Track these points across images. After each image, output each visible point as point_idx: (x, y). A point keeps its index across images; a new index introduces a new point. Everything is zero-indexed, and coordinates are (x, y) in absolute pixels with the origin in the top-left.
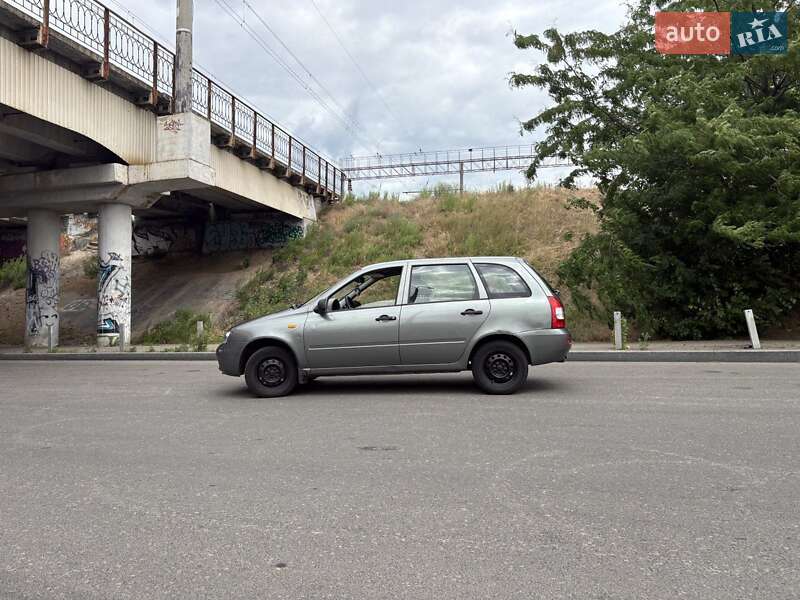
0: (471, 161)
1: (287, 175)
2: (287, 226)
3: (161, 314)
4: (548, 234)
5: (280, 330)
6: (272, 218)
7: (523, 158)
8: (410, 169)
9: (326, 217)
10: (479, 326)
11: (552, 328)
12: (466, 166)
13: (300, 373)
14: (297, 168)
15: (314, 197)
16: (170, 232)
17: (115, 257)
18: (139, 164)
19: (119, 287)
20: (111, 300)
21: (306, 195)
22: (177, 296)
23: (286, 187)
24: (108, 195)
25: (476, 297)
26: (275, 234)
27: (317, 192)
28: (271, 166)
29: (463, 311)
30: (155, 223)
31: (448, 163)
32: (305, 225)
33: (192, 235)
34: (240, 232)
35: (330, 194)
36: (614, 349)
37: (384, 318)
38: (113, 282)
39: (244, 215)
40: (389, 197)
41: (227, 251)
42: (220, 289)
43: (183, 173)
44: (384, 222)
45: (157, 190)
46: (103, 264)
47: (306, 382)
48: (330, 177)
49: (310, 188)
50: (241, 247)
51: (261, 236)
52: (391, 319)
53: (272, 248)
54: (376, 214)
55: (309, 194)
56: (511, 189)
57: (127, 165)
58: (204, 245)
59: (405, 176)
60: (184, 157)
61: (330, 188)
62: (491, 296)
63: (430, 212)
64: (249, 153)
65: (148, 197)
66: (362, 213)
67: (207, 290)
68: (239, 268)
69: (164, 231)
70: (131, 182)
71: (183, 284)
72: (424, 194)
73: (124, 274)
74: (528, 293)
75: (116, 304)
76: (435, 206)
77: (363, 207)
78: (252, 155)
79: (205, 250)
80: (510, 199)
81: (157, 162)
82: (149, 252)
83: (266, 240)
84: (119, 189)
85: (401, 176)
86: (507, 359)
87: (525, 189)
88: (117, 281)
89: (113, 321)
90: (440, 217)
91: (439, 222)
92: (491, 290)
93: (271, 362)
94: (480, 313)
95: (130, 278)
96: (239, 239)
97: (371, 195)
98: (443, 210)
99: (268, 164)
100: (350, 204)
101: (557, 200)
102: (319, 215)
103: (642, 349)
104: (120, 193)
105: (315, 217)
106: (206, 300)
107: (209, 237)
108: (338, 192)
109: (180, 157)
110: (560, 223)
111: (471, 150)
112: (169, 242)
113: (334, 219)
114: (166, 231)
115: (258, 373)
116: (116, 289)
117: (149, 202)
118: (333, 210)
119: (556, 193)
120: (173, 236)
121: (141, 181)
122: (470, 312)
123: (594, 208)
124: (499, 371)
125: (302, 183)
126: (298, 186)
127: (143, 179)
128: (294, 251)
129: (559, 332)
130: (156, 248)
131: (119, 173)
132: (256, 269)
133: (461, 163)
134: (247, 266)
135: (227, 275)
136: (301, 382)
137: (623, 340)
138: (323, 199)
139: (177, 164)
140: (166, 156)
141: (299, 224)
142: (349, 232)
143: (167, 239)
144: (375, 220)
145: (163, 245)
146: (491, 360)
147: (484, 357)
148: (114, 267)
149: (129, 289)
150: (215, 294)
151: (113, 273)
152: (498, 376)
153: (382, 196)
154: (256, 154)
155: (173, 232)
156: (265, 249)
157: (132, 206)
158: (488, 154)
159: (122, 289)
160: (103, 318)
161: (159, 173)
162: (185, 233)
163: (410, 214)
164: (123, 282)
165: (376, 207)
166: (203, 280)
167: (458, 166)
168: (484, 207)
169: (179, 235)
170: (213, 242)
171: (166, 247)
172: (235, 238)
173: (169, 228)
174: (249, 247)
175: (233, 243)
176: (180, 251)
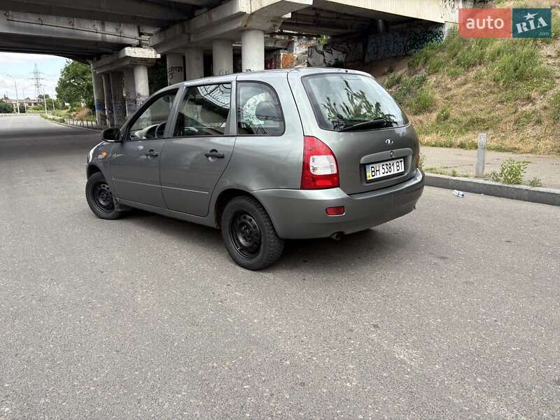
16: (346, 47)
26: (420, 40)
30: (337, 40)
32: (446, 29)
33: (360, 46)
34: (393, 42)
37: (151, 154)
41: (382, 60)
45: (275, 14)
50: (392, 54)
58: (367, 55)
65: (272, 21)
70: (252, 11)
79: (367, 60)
84: (245, 19)
94: (221, 157)
96: (391, 49)
104: (248, 22)
107: (370, 49)
112: (345, 55)
114: (344, 46)
117: (275, 26)
120: (348, 50)
122: (213, 154)
130: (336, 60)
131: (242, 4)
134: (391, 72)
143: (344, 53)
145: (341, 58)
155: (348, 47)
162: (356, 46)
169: (352, 49)
170: (372, 52)
171: (343, 60)
172: (388, 48)
173: (345, 43)
174: (399, 54)
175: (387, 52)
176: (351, 61)
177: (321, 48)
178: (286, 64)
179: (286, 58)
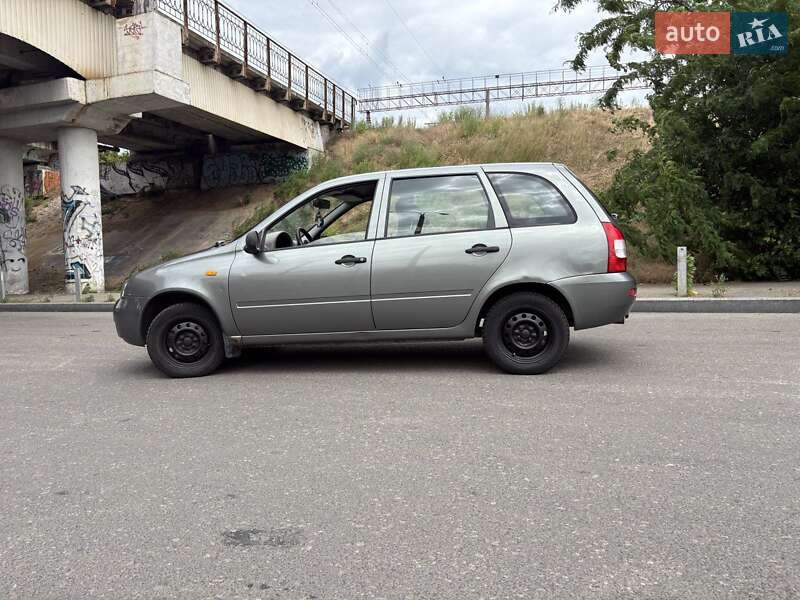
0: (498, 89)
1: (287, 98)
2: (290, 158)
3: (153, 257)
4: (583, 160)
5: (193, 278)
6: (274, 148)
7: (554, 84)
8: (432, 98)
9: (334, 146)
10: (494, 271)
11: (608, 272)
12: (493, 94)
13: (227, 343)
14: (298, 90)
15: (321, 125)
16: (166, 168)
17: (79, 191)
18: (95, 78)
19: (86, 226)
20: (78, 241)
21: (311, 121)
22: (171, 237)
23: (287, 112)
24: (64, 117)
25: (490, 225)
26: (278, 166)
27: (324, 118)
28: (267, 87)
29: (470, 247)
30: (150, 157)
31: (473, 91)
32: (309, 156)
33: (189, 168)
34: (240, 165)
35: (338, 121)
36: (676, 296)
37: (349, 260)
38: (79, 220)
39: (244, 147)
40: (405, 123)
41: (226, 187)
42: (216, 228)
43: (147, 88)
44: (398, 150)
45: (124, 110)
46: (66, 200)
47: (237, 355)
48: (339, 102)
49: (315, 114)
50: (242, 181)
51: (262, 169)
52: (358, 261)
53: (274, 182)
54: (388, 142)
55: (315, 121)
56: (541, 111)
57: (84, 79)
58: (203, 180)
59: (426, 106)
60: (148, 67)
61: (339, 114)
62: (513, 223)
63: (450, 139)
64: (240, 71)
65: (114, 119)
66: (373, 142)
67: (202, 230)
68: (239, 205)
69: (161, 166)
70: (89, 101)
71: (177, 225)
72: (444, 119)
73: (92, 210)
74: (571, 217)
75: (85, 245)
76: (455, 132)
77: (374, 135)
78: (243, 73)
79: (204, 186)
80: (540, 122)
81: (118, 75)
82: (146, 190)
83: (268, 173)
84: (75, 110)
85: (423, 106)
86: (537, 321)
87: (557, 111)
88: (83, 219)
89: (81, 265)
90: (460, 143)
91: (460, 150)
92: (514, 214)
93: (184, 326)
94: (495, 250)
95: (99, 216)
96: (239, 174)
97: (383, 121)
98: (464, 136)
99: (263, 85)
100: (360, 132)
101: (593, 123)
102: (328, 144)
103: (715, 296)
104: (78, 115)
105: (322, 148)
106: (201, 241)
107: (207, 173)
108: (348, 119)
109: (143, 68)
110: (597, 148)
111: (497, 77)
112: (166, 179)
113: (343, 149)
114: (164, 166)
115: (166, 341)
116: (83, 228)
117: (117, 126)
118: (343, 140)
119: (593, 113)
120: (170, 172)
121: (101, 99)
122: (480, 249)
123: (645, 126)
124: (525, 339)
125: (305, 107)
126: (301, 111)
127: (102, 97)
128: (296, 184)
129: (619, 277)
130: (152, 184)
131: (73, 89)
132: (254, 206)
133: (487, 91)
134: (247, 202)
135: (225, 212)
136: (229, 356)
137: (688, 283)
138: (331, 127)
139: (140, 77)
140: (127, 67)
141: (303, 155)
142: (358, 163)
143: (163, 175)
144: (387, 148)
145: (160, 182)
146: (512, 322)
147: (501, 318)
148: (78, 203)
149: (99, 228)
150: (211, 234)
151: (78, 210)
152: (522, 346)
153: (396, 122)
154: (248, 72)
155: (170, 168)
156: (267, 184)
157: (97, 132)
158: (517, 82)
159: (90, 228)
160: (70, 261)
161: (121, 88)
162: (183, 168)
163: (427, 141)
164: (91, 220)
165: (389, 134)
166: (198, 219)
167: (483, 94)
168: (510, 131)
169: (176, 171)
170: (211, 177)
171: (163, 184)
172: (235, 172)
173: (165, 163)
174: (250, 181)
175: (232, 177)
176: (178, 188)
177: (123, 167)
178: (52, 186)
179: (50, 178)
